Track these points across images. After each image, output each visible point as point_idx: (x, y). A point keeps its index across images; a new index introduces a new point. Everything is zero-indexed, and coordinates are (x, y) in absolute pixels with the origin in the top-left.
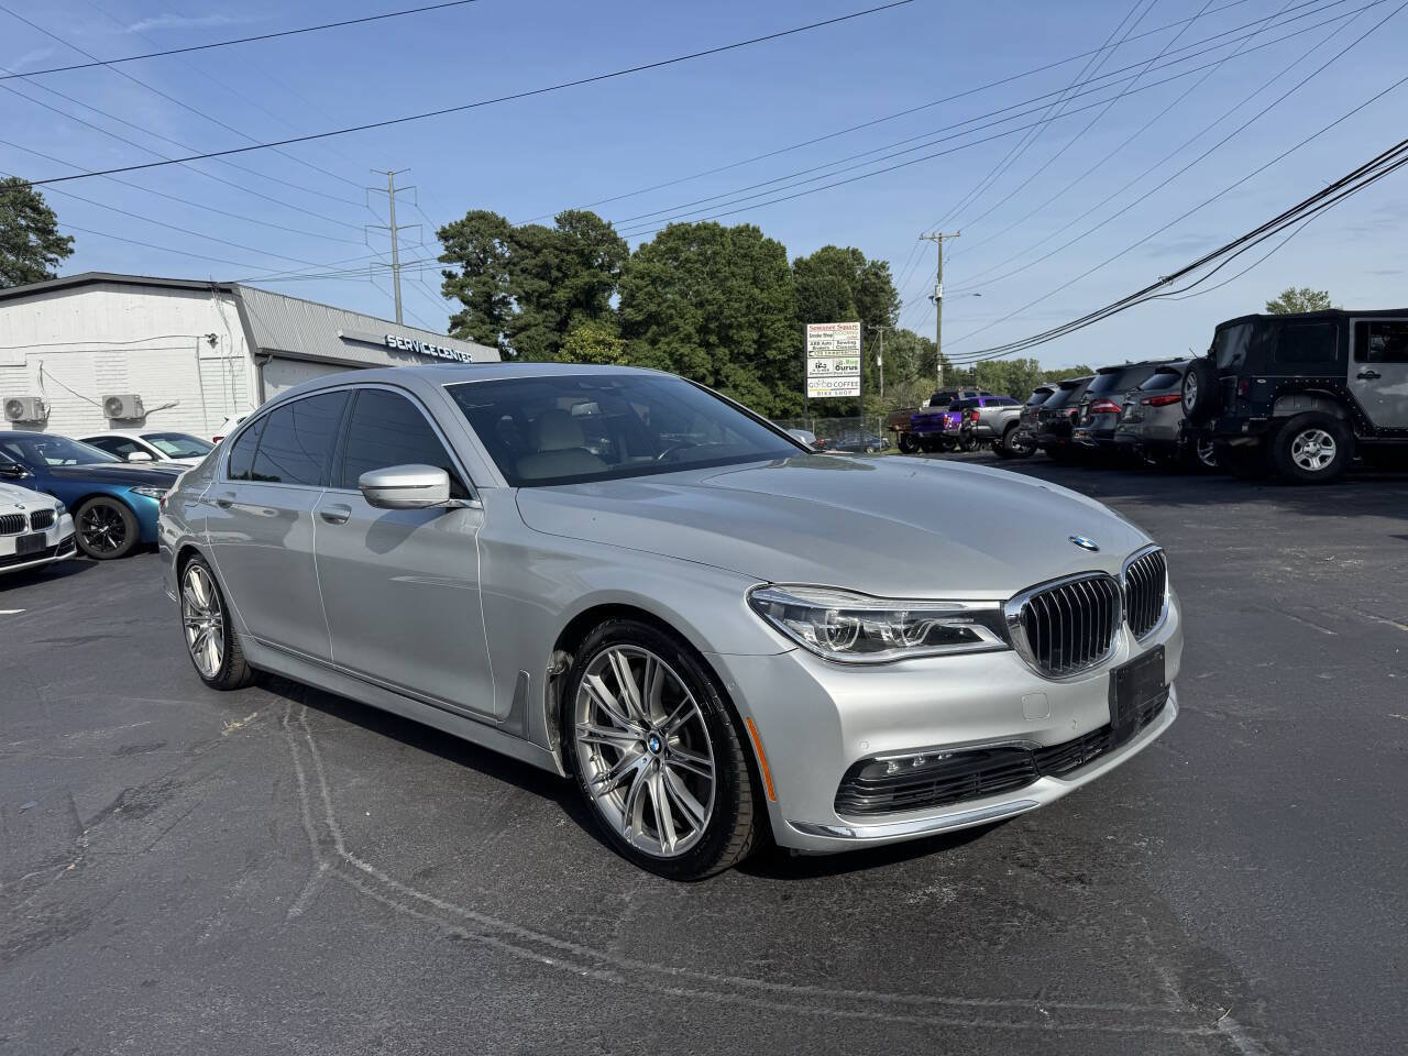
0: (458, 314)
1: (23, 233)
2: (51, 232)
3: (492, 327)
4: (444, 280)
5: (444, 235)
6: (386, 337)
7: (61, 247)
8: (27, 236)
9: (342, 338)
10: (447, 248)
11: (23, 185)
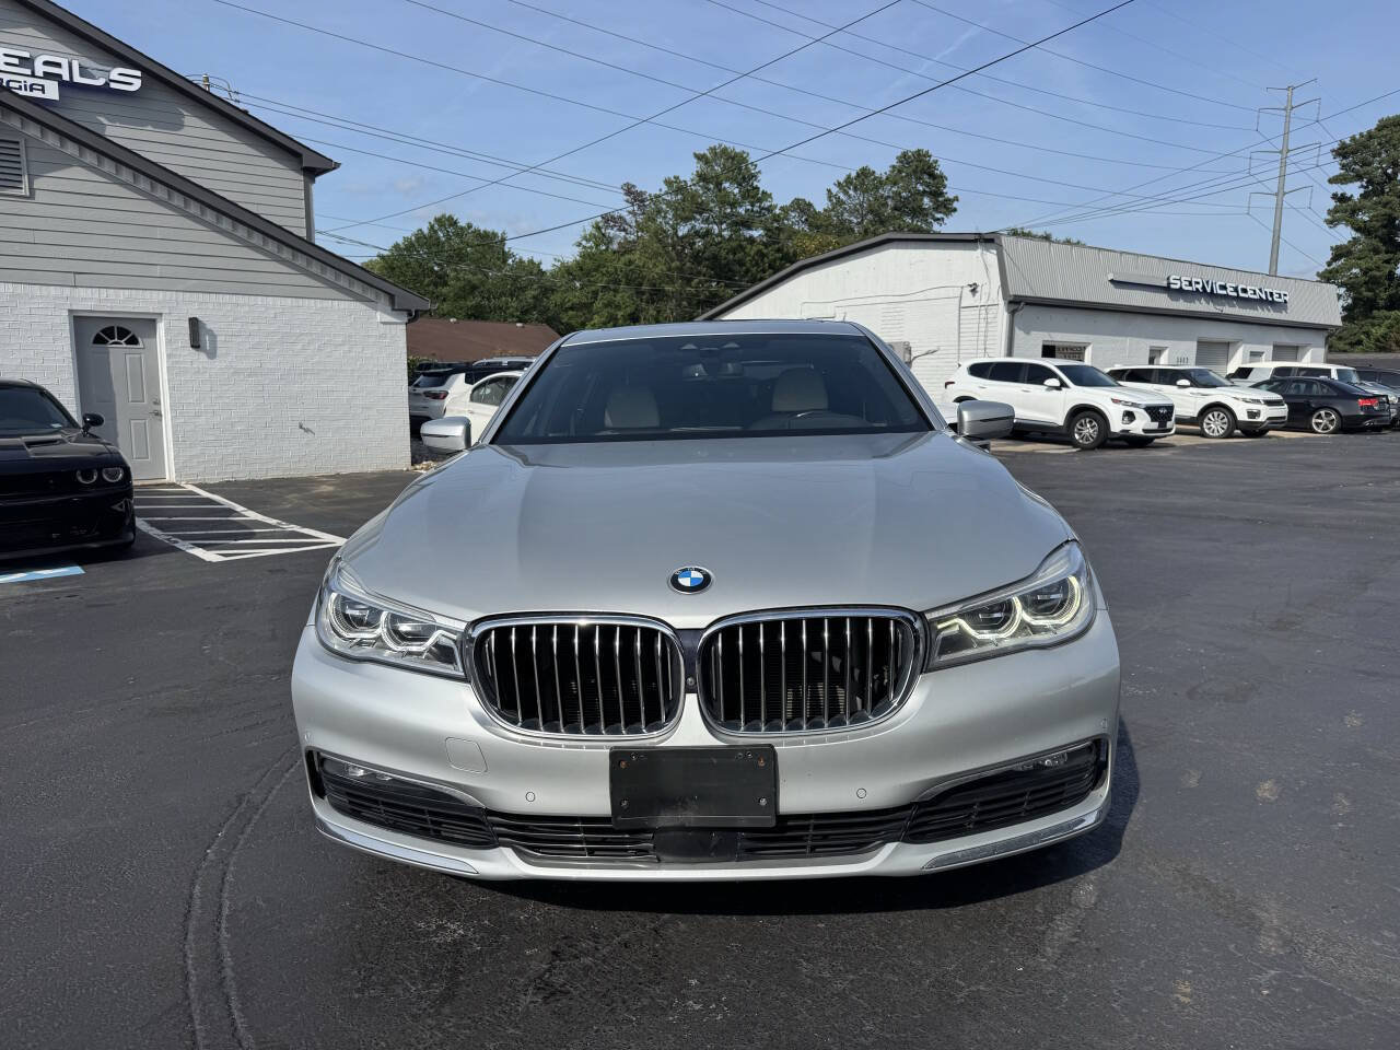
0: (1346, 243)
1: (919, 197)
2: (942, 194)
3: (1387, 257)
4: (1332, 204)
5: (1342, 152)
6: (1168, 279)
7: (947, 207)
8: (922, 200)
9: (1112, 281)
10: (1343, 167)
11: (924, 156)
